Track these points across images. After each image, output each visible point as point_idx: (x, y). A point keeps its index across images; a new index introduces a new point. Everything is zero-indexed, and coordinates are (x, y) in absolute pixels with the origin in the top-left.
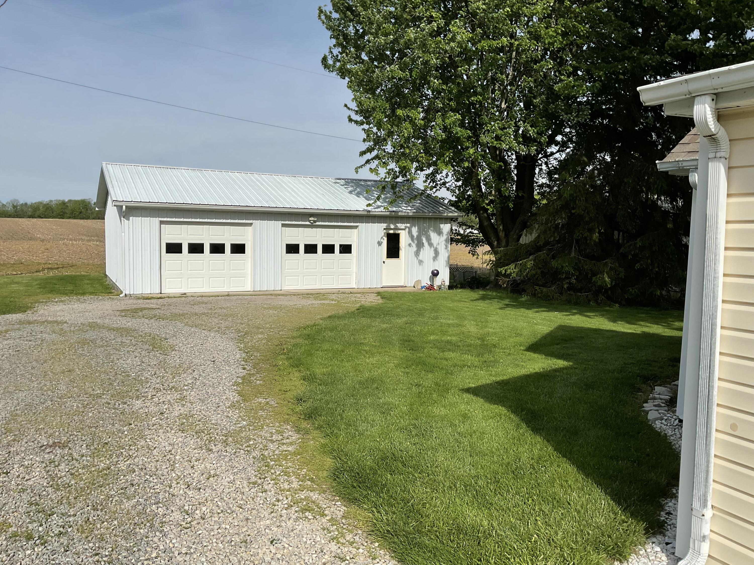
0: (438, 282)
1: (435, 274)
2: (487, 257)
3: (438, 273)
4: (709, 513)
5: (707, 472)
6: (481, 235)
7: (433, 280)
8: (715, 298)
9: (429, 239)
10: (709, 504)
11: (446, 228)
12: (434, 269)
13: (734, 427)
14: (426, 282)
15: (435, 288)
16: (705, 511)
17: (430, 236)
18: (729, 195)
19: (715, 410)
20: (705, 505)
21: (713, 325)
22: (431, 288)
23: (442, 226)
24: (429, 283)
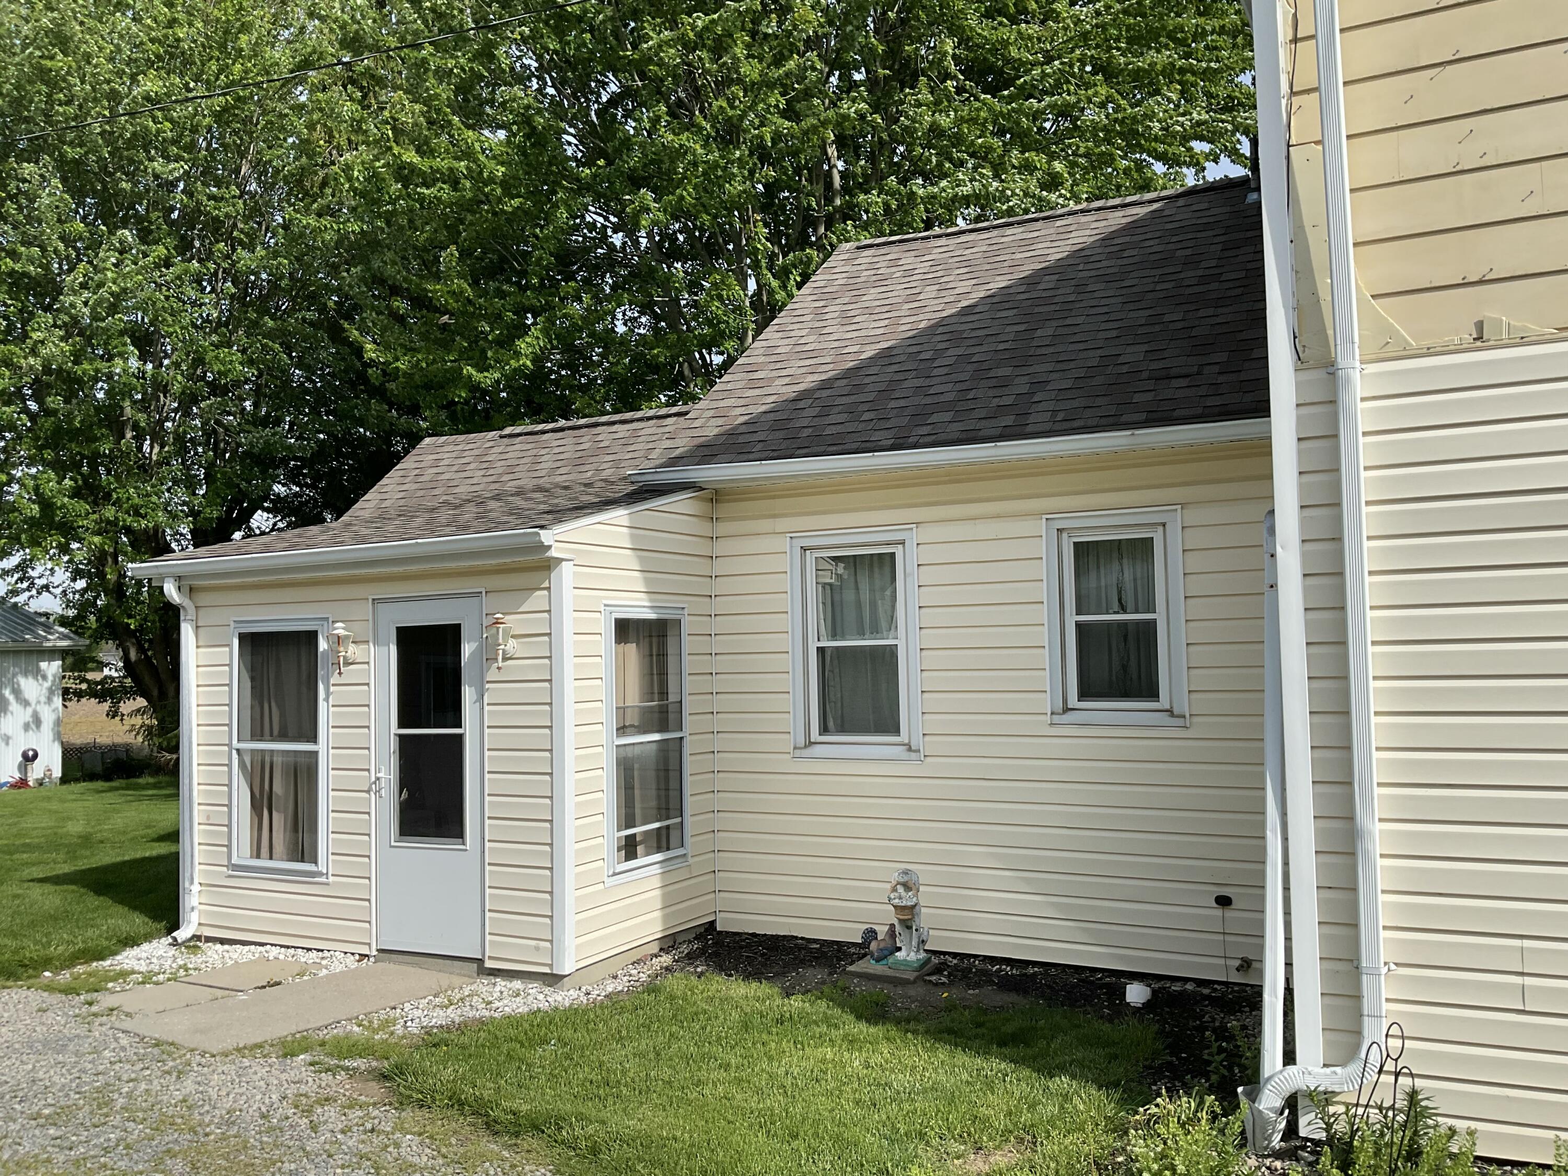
0: (36, 772)
1: (29, 758)
2: (138, 721)
3: (36, 756)
4: (196, 888)
5: (192, 856)
6: (129, 680)
7: (26, 769)
8: (190, 722)
9: (17, 692)
10: (196, 881)
11: (52, 668)
12: (27, 747)
13: (208, 818)
14: (10, 773)
15: (31, 783)
16: (192, 888)
17: (19, 685)
18: (198, 647)
19: (196, 808)
20: (192, 883)
21: (190, 743)
22: (22, 783)
23: (43, 665)
24: (17, 775)
